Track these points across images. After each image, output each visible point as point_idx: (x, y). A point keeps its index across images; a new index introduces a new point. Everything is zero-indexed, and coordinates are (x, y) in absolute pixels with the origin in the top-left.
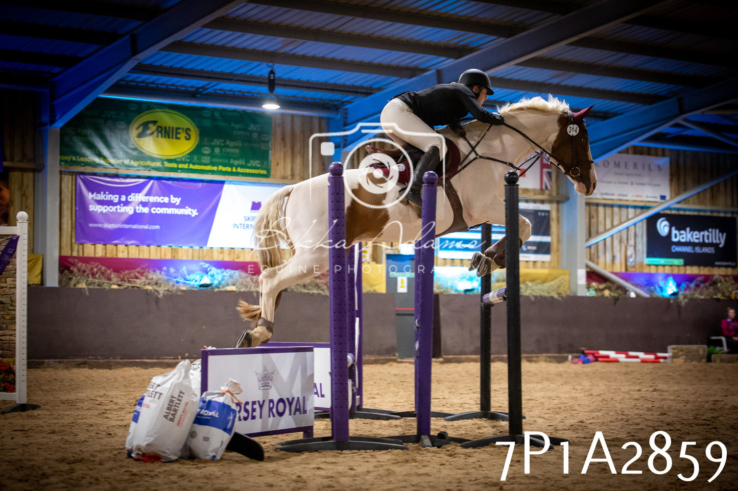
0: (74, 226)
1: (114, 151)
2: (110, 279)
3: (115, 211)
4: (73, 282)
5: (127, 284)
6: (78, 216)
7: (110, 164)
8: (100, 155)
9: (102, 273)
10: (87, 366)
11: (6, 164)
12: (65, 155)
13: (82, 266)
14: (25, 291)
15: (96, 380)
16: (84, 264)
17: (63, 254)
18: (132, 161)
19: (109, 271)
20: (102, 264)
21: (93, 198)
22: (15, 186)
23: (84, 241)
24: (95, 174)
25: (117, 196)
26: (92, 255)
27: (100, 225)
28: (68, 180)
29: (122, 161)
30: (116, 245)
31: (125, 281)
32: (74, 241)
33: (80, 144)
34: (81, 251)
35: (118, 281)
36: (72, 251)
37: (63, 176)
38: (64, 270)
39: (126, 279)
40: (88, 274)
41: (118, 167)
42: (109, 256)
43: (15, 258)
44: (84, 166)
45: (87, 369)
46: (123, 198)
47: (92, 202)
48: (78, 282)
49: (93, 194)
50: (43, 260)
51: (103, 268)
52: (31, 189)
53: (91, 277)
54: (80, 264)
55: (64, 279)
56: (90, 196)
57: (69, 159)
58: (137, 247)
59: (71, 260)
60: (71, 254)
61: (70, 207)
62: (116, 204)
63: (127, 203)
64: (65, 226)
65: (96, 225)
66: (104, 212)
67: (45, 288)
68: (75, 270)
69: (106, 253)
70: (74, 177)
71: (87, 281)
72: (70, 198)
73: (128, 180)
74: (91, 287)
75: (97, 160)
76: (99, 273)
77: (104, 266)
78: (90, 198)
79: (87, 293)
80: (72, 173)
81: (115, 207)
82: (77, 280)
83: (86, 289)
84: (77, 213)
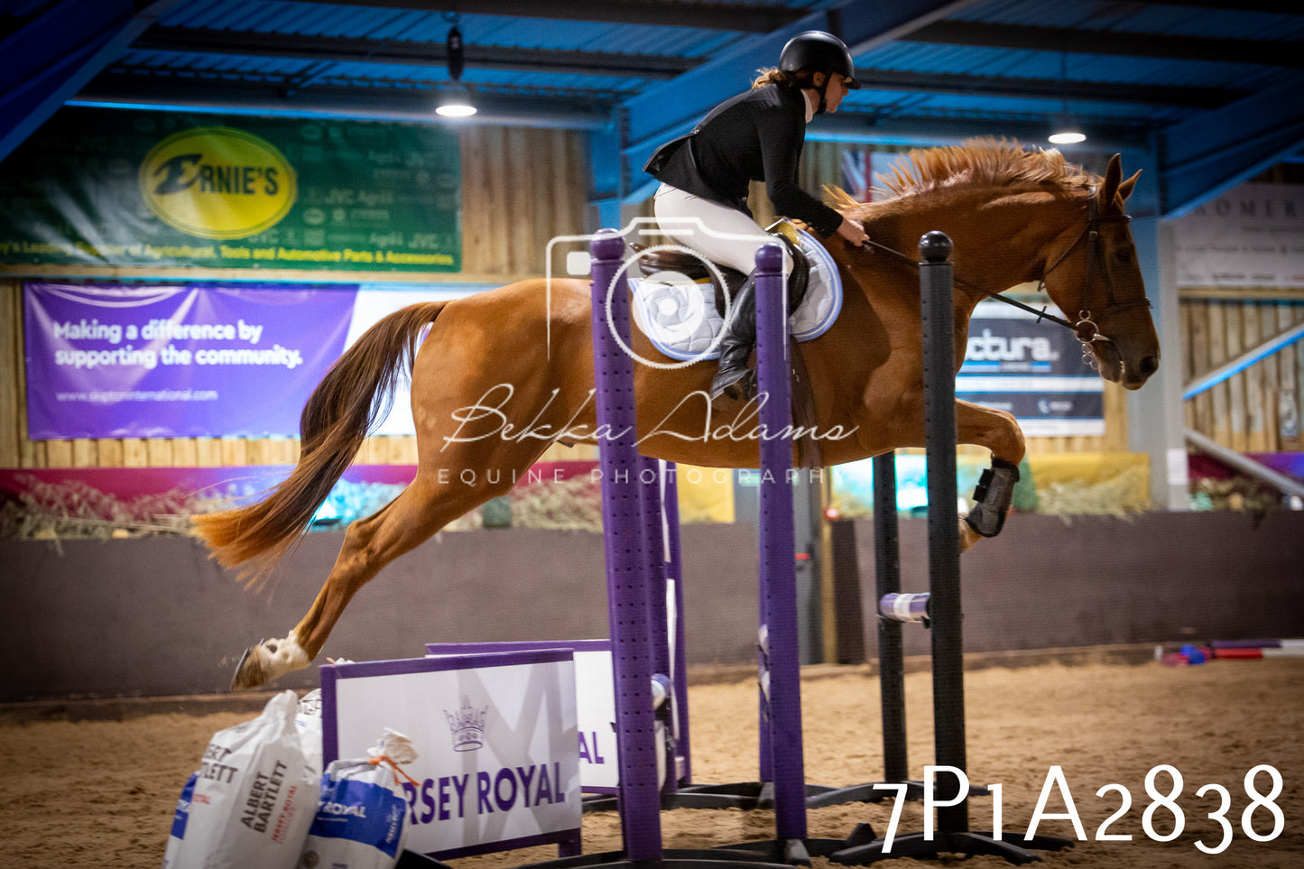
0: (23, 399)
1: (107, 225)
2: (109, 517)
3: (114, 361)
4: (26, 528)
5: (148, 528)
6: (31, 378)
7: (98, 256)
8: (75, 237)
9: (93, 505)
10: (65, 716)
13: (44, 489)
15: (88, 746)
16: (49, 486)
18: (148, 247)
19: (106, 500)
20: (89, 484)
21: (63, 336)
23: (48, 433)
24: (65, 281)
25: (119, 329)
26: (66, 464)
27: (82, 397)
29: (124, 248)
30: (120, 439)
31: (143, 519)
32: (24, 434)
33: (29, 214)
34: (41, 457)
35: (127, 521)
36: (21, 456)
38: (5, 501)
39: (146, 515)
40: (60, 508)
41: (118, 263)
42: (104, 464)
44: (39, 264)
45: (67, 724)
46: (132, 333)
47: (62, 343)
48: (38, 527)
49: (62, 324)
51: (94, 492)
53: (66, 514)
54: (40, 486)
55: (7, 521)
56: (56, 331)
57: (6, 249)
58: (169, 443)
59: (19, 478)
60: (20, 463)
61: (11, 355)
62: (115, 347)
63: (140, 344)
64: (3, 403)
65: (72, 397)
66: (90, 365)
68: (30, 499)
69: (98, 459)
70: (18, 288)
71: (58, 523)
73: (141, 292)
74: (68, 536)
75: (68, 249)
76: (84, 504)
77: (95, 487)
78: (57, 335)
79: (60, 551)
80: (12, 281)
81: (115, 354)
82: (35, 523)
83: (58, 543)
84: (30, 371)
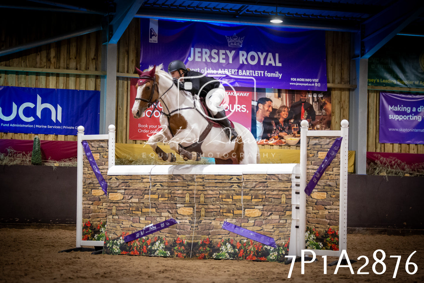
0: (378, 130)
1: (408, 75)
2: (404, 169)
3: (408, 119)
4: (377, 171)
5: (416, 173)
6: (380, 123)
7: (404, 84)
8: (397, 78)
9: (398, 165)
10: (386, 233)
11: (329, 85)
12: (371, 79)
13: (383, 159)
14: (346, 177)
15: (395, 243)
16: (385, 158)
17: (369, 151)
18: (421, 82)
19: (403, 164)
20: (398, 159)
22: (335, 101)
23: (385, 141)
24: (393, 92)
25: (410, 108)
26: (390, 151)
27: (397, 130)
28: (373, 96)
29: (413, 82)
30: (409, 144)
31: (415, 171)
32: (377, 141)
33: (383, 70)
34: (383, 148)
35: (410, 171)
36: (376, 148)
37: (370, 93)
38: (370, 163)
39: (416, 169)
40: (388, 166)
41: (411, 86)
42: (403, 152)
43: (339, 153)
44: (385, 86)
45: (387, 235)
46: (414, 110)
47: (391, 112)
48: (381, 171)
49: (391, 107)
50: (355, 155)
51: (399, 161)
52: (347, 103)
53: (390, 168)
54: (382, 158)
55: (370, 169)
57: (375, 81)
59: (375, 155)
60: (376, 150)
62: (409, 114)
63: (417, 113)
64: (371, 131)
65: (394, 130)
66: (400, 120)
67: (356, 175)
68: (378, 162)
69: (401, 150)
70: (378, 94)
71: (387, 170)
72: (375, 110)
73: (417, 97)
74: (389, 175)
75: (395, 82)
76: (396, 164)
77: (399, 160)
78: (390, 110)
79: (387, 179)
80: (376, 92)
81: (408, 116)
82: (379, 170)
83: (387, 177)
84: (380, 120)
